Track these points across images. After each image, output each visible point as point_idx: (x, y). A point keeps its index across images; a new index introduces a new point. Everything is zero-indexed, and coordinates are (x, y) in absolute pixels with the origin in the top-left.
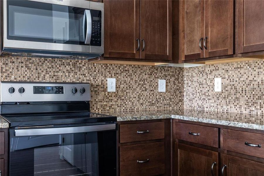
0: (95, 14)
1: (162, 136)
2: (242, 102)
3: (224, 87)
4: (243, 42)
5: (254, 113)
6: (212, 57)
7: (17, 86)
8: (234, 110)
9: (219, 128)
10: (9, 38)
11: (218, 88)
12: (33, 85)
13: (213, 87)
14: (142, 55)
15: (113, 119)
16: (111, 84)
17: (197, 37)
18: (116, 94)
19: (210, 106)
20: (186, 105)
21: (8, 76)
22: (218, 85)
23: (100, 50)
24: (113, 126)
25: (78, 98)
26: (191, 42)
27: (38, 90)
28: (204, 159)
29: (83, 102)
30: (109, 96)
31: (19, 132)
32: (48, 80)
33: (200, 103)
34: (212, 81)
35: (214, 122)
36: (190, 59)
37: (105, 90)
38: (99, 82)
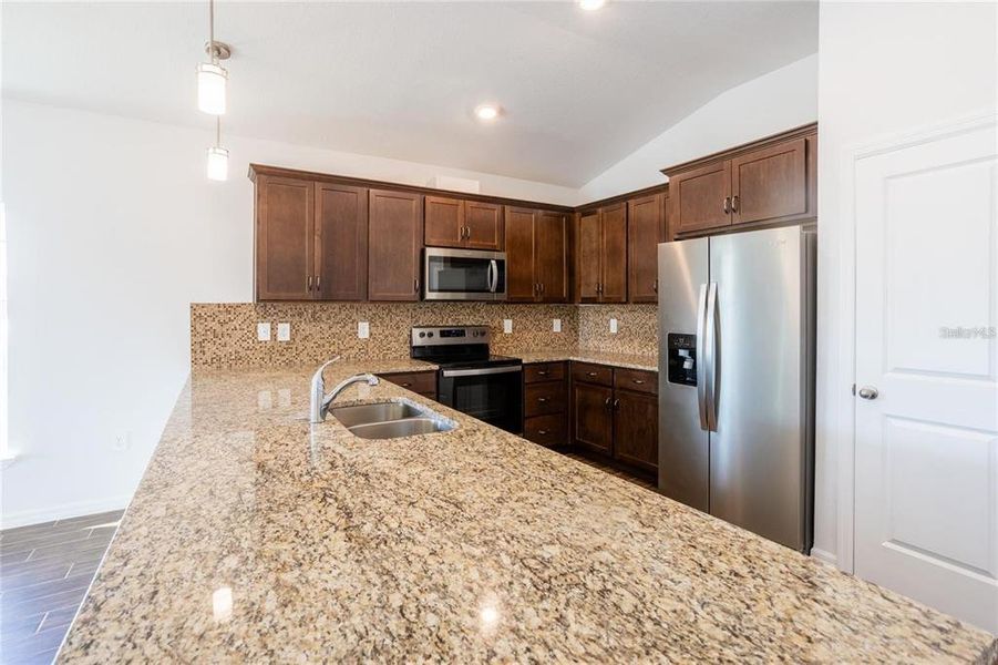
0: (500, 264)
1: (561, 377)
2: (636, 344)
3: (619, 328)
4: (634, 293)
5: (646, 354)
6: (608, 302)
7: (426, 331)
8: (628, 351)
9: (613, 368)
10: (431, 291)
11: (614, 329)
12: (439, 329)
13: (609, 327)
14: (540, 299)
15: (518, 362)
16: (508, 325)
17: (594, 279)
18: (512, 336)
19: (605, 346)
20: (581, 346)
21: (417, 321)
22: (614, 325)
23: (504, 296)
24: (519, 368)
25: (479, 340)
26: (588, 285)
27: (443, 334)
28: (599, 396)
29: (482, 345)
30: (505, 338)
31: (447, 373)
32: (450, 324)
33: (596, 343)
34: (608, 321)
35: (608, 363)
36: (586, 301)
37: (502, 332)
38: (496, 324)
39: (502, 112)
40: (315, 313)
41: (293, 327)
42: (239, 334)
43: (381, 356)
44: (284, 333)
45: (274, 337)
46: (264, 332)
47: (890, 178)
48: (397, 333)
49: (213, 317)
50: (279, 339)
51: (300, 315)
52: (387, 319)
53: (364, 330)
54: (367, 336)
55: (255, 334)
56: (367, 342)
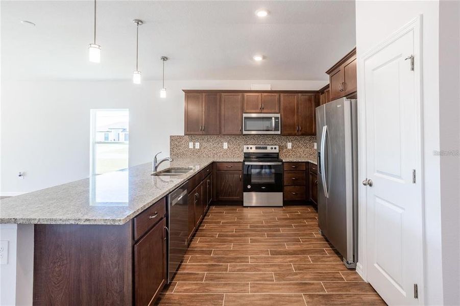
0: (276, 118)
1: (304, 169)
7: (249, 146)
10: (245, 130)
12: (255, 146)
16: (290, 145)
18: (291, 150)
23: (279, 132)
25: (273, 151)
27: (257, 148)
30: (288, 151)
37: (287, 148)
38: (283, 144)
39: (264, 57)
40: (208, 139)
41: (200, 144)
42: (183, 146)
43: (232, 156)
44: (197, 145)
45: (194, 147)
46: (191, 145)
47: (374, 70)
48: (239, 147)
49: (176, 140)
50: (196, 148)
51: (203, 139)
52: (235, 142)
53: (225, 145)
54: (227, 148)
55: (188, 146)
56: (227, 150)
